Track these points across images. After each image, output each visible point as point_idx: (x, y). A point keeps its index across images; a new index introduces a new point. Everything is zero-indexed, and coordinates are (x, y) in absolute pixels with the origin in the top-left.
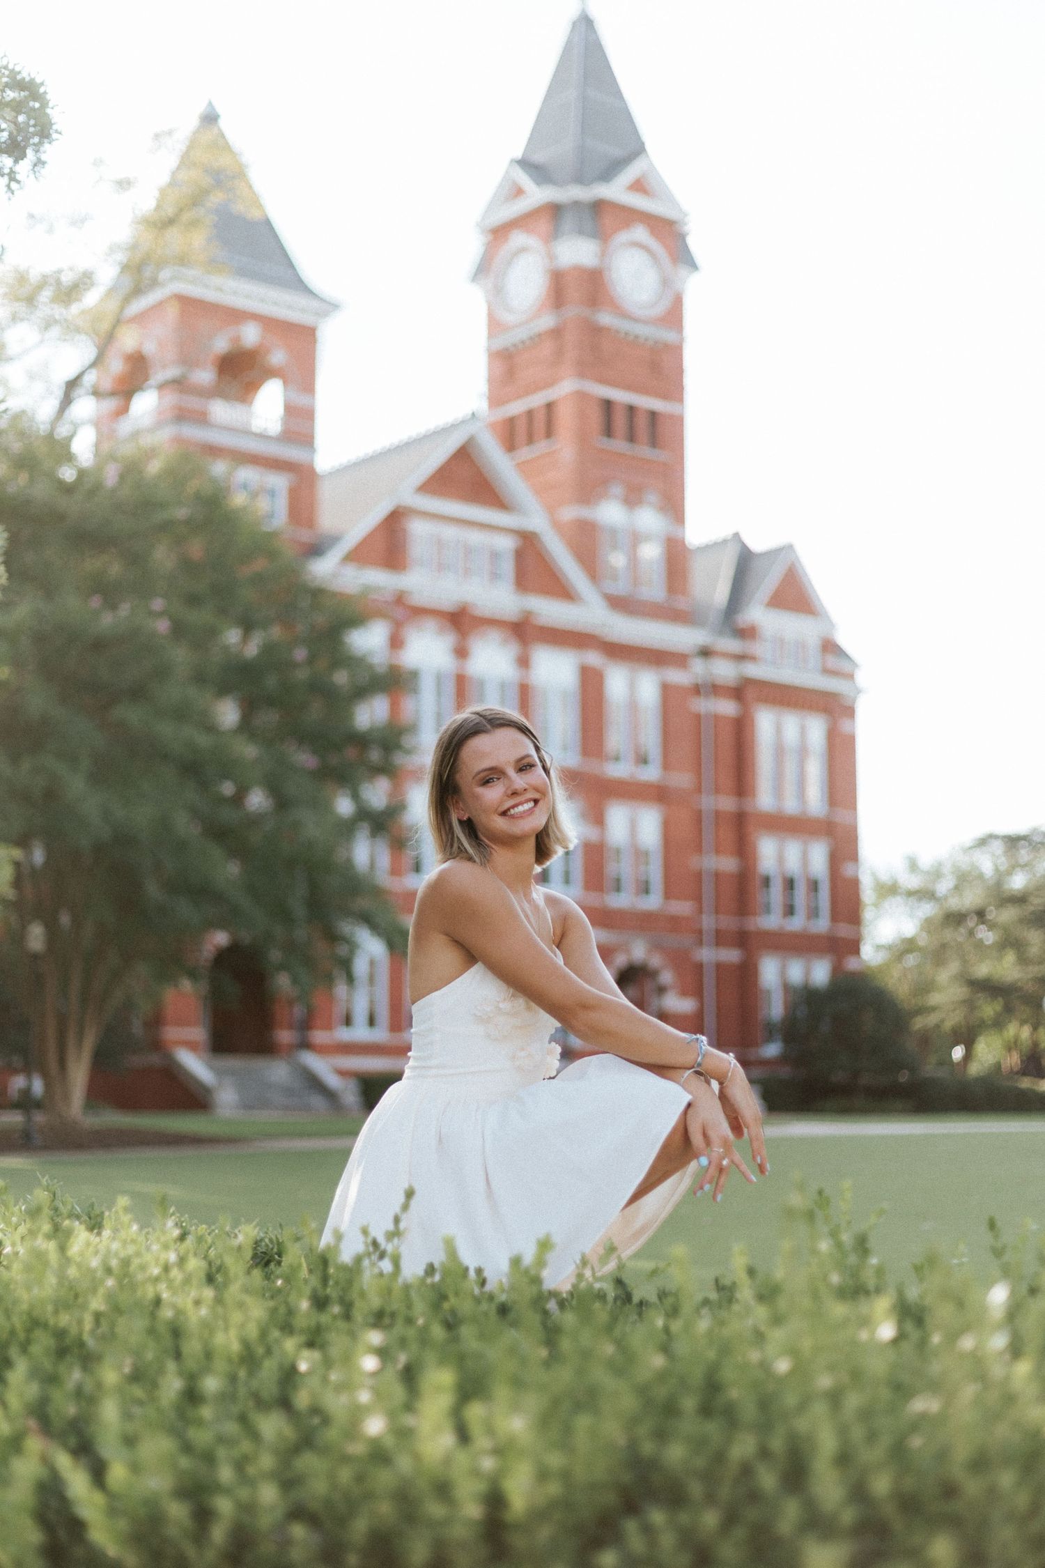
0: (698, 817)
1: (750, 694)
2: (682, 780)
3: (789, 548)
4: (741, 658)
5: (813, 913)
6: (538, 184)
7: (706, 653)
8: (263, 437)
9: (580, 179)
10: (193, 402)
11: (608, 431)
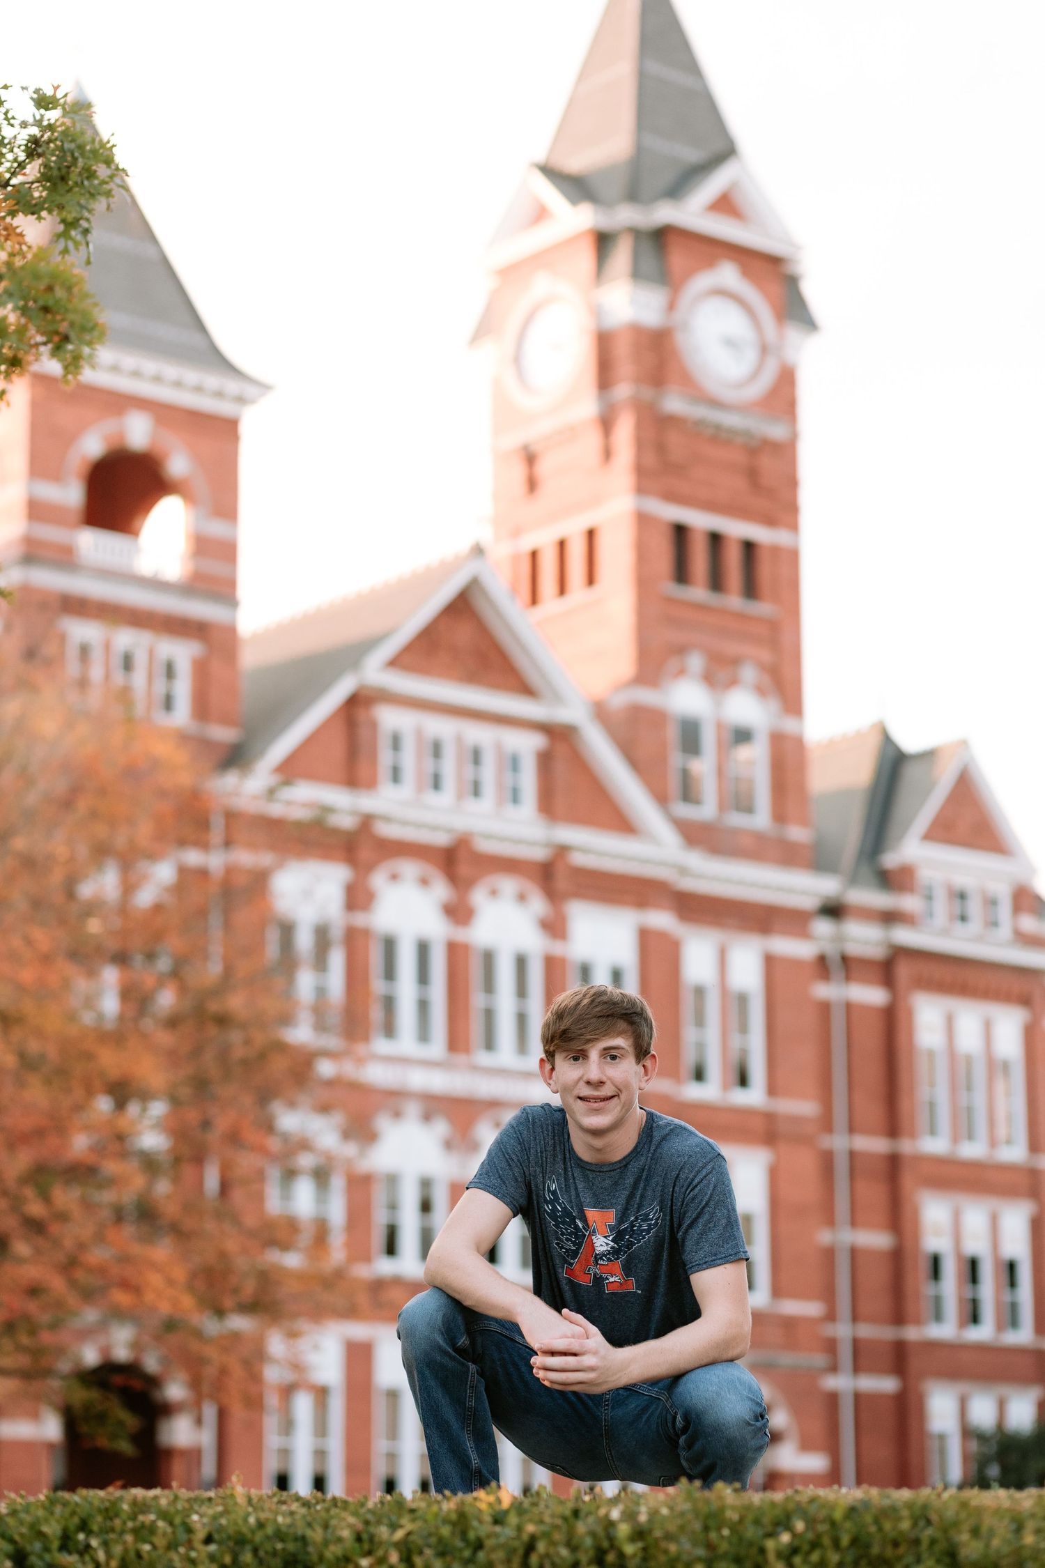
0: (827, 1160)
1: (903, 971)
2: (803, 1107)
3: (964, 744)
4: (890, 918)
5: (1011, 1318)
6: (574, 201)
7: (834, 911)
8: (156, 584)
9: (633, 195)
10: (50, 533)
11: (681, 574)
